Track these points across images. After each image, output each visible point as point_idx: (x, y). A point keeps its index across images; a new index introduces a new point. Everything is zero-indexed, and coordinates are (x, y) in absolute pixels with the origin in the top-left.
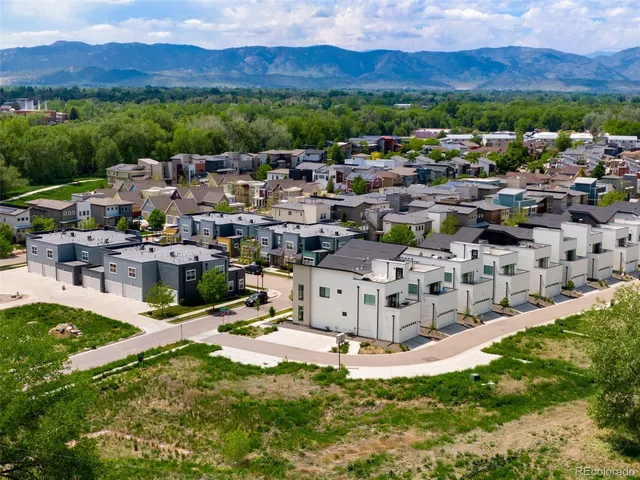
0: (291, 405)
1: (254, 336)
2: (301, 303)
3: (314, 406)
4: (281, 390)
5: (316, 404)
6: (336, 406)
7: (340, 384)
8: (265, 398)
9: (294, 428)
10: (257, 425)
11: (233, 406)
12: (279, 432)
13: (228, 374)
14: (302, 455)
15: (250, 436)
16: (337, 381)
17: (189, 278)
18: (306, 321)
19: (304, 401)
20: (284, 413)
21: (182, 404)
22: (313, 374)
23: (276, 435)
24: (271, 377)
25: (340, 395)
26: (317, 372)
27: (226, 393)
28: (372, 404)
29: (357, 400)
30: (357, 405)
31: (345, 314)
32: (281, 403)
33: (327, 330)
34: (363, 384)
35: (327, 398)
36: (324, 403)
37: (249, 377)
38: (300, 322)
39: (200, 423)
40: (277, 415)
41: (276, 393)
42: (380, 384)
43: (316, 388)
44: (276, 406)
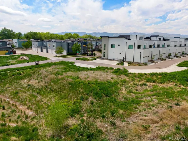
0: (102, 84)
1: (88, 61)
2: (104, 51)
3: (115, 85)
4: (97, 76)
5: (116, 84)
6: (127, 85)
7: (125, 75)
8: (88, 80)
9: (105, 98)
10: (80, 96)
11: (70, 84)
12: (95, 101)
13: (73, 70)
14: (113, 124)
15: (74, 103)
16: (123, 73)
17: (70, 47)
18: (106, 57)
19: (109, 82)
20: (98, 88)
21: (44, 82)
22: (112, 71)
23: (92, 103)
24: (92, 72)
25: (128, 80)
26: (113, 70)
27: (68, 77)
28: (145, 85)
29: (136, 82)
30: (137, 85)
31: (120, 53)
32: (96, 83)
33: (114, 60)
34: (137, 75)
35: (121, 81)
36: (120, 83)
37: (82, 71)
38: (104, 58)
39: (48, 93)
40: (94, 90)
41: (94, 78)
42: (145, 75)
43: (114, 76)
44: (94, 84)
